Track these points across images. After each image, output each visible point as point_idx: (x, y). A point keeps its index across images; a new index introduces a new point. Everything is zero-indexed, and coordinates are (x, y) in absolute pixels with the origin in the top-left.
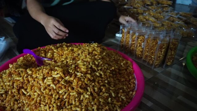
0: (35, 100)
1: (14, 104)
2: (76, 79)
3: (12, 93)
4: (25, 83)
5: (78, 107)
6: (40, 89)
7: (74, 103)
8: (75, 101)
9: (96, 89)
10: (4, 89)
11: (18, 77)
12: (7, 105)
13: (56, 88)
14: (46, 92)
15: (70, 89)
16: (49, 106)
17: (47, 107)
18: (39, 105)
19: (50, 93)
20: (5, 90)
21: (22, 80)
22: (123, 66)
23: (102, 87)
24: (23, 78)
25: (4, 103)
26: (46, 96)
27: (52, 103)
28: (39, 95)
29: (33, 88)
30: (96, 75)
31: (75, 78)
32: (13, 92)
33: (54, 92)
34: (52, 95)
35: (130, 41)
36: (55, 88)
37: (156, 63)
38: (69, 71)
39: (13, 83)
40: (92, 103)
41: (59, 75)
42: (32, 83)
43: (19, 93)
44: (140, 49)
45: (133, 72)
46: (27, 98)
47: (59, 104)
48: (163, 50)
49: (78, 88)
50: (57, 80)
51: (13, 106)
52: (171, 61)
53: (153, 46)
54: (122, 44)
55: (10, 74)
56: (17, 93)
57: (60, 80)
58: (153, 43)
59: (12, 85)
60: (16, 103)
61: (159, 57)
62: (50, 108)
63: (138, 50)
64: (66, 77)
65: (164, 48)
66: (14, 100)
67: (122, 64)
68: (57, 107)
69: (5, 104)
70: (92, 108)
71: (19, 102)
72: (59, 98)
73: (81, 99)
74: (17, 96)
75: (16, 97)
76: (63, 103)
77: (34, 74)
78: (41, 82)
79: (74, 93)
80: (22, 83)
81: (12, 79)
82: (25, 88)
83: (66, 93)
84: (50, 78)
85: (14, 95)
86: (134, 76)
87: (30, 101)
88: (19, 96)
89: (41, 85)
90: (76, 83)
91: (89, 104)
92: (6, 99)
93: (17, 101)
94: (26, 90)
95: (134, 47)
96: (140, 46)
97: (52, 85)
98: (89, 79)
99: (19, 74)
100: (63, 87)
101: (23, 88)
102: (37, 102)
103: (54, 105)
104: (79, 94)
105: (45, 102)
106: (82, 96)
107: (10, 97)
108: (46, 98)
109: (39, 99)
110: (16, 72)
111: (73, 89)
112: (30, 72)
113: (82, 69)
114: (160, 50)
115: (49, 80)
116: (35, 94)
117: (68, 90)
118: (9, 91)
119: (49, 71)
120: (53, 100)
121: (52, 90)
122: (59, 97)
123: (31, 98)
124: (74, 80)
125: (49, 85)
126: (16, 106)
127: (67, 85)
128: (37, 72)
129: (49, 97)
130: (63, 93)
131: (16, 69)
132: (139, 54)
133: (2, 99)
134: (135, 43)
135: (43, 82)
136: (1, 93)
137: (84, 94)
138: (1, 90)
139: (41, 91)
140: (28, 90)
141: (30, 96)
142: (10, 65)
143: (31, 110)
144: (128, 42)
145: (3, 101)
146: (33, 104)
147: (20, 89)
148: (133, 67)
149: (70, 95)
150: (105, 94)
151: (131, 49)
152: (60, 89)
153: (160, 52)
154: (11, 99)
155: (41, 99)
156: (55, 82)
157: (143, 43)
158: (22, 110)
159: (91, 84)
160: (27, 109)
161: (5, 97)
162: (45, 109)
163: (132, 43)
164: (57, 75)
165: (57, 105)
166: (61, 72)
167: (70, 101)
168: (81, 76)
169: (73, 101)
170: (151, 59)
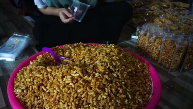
0: (54, 97)
1: (34, 100)
2: (95, 79)
3: (32, 89)
4: (45, 80)
5: (95, 106)
6: (59, 87)
7: (91, 102)
8: (93, 100)
9: (113, 90)
10: (25, 85)
11: (39, 74)
12: (27, 100)
13: (75, 87)
14: (65, 90)
15: (88, 88)
16: (68, 104)
17: (66, 105)
18: (58, 102)
19: (69, 92)
20: (26, 86)
21: (42, 78)
22: (139, 68)
23: (119, 89)
24: (43, 75)
25: (25, 98)
26: (65, 94)
27: (71, 101)
28: (58, 92)
29: (53, 85)
30: (114, 75)
31: (93, 78)
32: (34, 88)
33: (73, 90)
34: (70, 93)
35: (147, 43)
36: (73, 86)
37: (172, 66)
38: (88, 70)
39: (34, 80)
40: (110, 104)
41: (78, 75)
42: (52, 81)
43: (39, 90)
44: (157, 52)
45: (149, 74)
46: (47, 95)
47: (77, 103)
48: (181, 54)
49: (96, 88)
50: (76, 79)
51: (34, 101)
52: (189, 65)
53: (170, 49)
54: (138, 46)
55: (31, 71)
56: (37, 89)
57: (79, 79)
58: (171, 46)
59: (33, 82)
60: (36, 99)
61: (177, 61)
62: (68, 106)
63: (154, 53)
64: (84, 76)
65: (182, 52)
66: (34, 96)
67: (139, 66)
69: (26, 100)
71: (38, 98)
72: (77, 97)
73: (98, 99)
74: (37, 92)
75: (36, 94)
76: (81, 102)
77: (53, 72)
78: (60, 80)
79: (92, 93)
80: (42, 80)
81: (33, 75)
82: (45, 85)
83: (84, 92)
84: (69, 77)
85: (34, 91)
86: (151, 79)
87: (50, 98)
88: (39, 92)
89: (60, 83)
90: (94, 83)
91: (106, 104)
92: (26, 95)
94: (45, 87)
95: (150, 49)
96: (156, 49)
97: (71, 84)
98: (107, 80)
99: (40, 71)
100: (81, 86)
101: (42, 85)
102: (56, 100)
103: (73, 103)
104: (97, 94)
105: (63, 100)
106: (100, 97)
107: (31, 93)
108: (65, 96)
109: (58, 96)
110: (36, 69)
111: (91, 88)
112: (49, 70)
113: (100, 70)
114: (177, 53)
116: (55, 91)
117: (87, 89)
118: (30, 87)
119: (68, 70)
120: (72, 99)
121: (71, 89)
122: (78, 95)
123: (50, 96)
124: (92, 80)
125: (68, 84)
126: (36, 102)
127: (85, 85)
128: (57, 70)
129: (68, 95)
130: (81, 93)
131: (37, 66)
132: (155, 57)
133: (23, 94)
134: (151, 45)
135: (62, 80)
136: (22, 88)
137: (102, 94)
138: (22, 86)
139: (60, 89)
140: (48, 88)
141: (49, 93)
142: (30, 62)
143: (50, 107)
144: (144, 44)
145: (24, 96)
146: (53, 101)
147: (40, 85)
148: (149, 70)
149: (88, 95)
150: (122, 95)
151: (147, 51)
152: (78, 88)
153: (177, 56)
154: (31, 95)
155: (60, 96)
156: (74, 81)
157: (159, 46)
158: (41, 106)
159: (108, 85)
160: (47, 106)
161: (26, 93)
162: (64, 107)
163: (148, 45)
164: (76, 74)
165: (75, 104)
166: (80, 71)
167: (88, 100)
168: (99, 76)
169: (91, 101)
170: (168, 63)
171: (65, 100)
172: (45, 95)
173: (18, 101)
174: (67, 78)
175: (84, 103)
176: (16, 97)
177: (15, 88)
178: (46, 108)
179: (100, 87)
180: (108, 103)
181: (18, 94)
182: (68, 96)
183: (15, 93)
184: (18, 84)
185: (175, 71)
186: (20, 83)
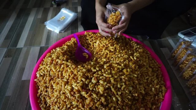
13: (71, 98)
15: (81, 105)
33: (68, 101)
35: (184, 58)
44: (190, 73)
45: (162, 100)
50: (74, 92)
54: (175, 55)
64: (82, 91)
90: (89, 101)
95: (185, 66)
96: (191, 70)
129: (63, 103)
136: (41, 74)
138: (42, 71)
140: (54, 85)
144: (181, 57)
147: (51, 79)
148: (165, 95)
151: (180, 66)
152: (73, 101)
166: (80, 86)
184: (42, 67)
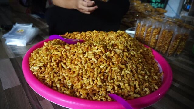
0: (77, 72)
1: (54, 76)
3: (51, 66)
4: (64, 57)
5: (120, 81)
6: (81, 63)
7: (116, 78)
8: (117, 76)
9: (134, 66)
10: (42, 63)
11: (56, 51)
12: (46, 77)
13: (97, 62)
14: (88, 65)
15: (111, 64)
16: (92, 79)
17: (90, 80)
18: (81, 77)
19: (92, 67)
20: (44, 63)
21: (60, 55)
22: (146, 51)
23: (138, 65)
24: (61, 53)
25: (43, 75)
26: (88, 69)
27: (95, 76)
28: (80, 68)
29: (73, 61)
30: (131, 54)
31: (114, 55)
32: (52, 65)
33: (96, 65)
34: (93, 69)
35: (145, 33)
36: (96, 62)
37: (170, 52)
38: (108, 47)
39: (51, 57)
40: (133, 79)
41: (100, 50)
42: (72, 57)
43: (58, 66)
44: (154, 40)
45: (154, 57)
46: (68, 71)
47: (102, 78)
48: (178, 40)
49: (119, 63)
50: (98, 55)
51: (53, 78)
52: (181, 51)
53: (168, 37)
55: (47, 50)
56: (56, 66)
57: (101, 55)
58: (168, 35)
59: (50, 59)
60: (55, 75)
61: (174, 47)
62: (93, 81)
63: (151, 41)
64: (106, 52)
65: (179, 39)
66: (54, 73)
68: (101, 80)
69: (44, 77)
70: (133, 83)
71: (58, 74)
72: (100, 72)
73: (122, 75)
74: (57, 69)
75: (55, 70)
76: (106, 77)
77: (72, 50)
78: (81, 56)
79: (116, 68)
80: (61, 57)
81: (50, 53)
82: (64, 61)
83: (107, 68)
84: (91, 52)
85: (53, 68)
87: (71, 74)
88: (58, 69)
89: (81, 59)
90: (116, 59)
91: (130, 79)
92: (44, 72)
93: (57, 74)
94: (65, 64)
95: (148, 38)
96: (154, 38)
97: (94, 59)
98: (127, 57)
99: (57, 49)
100: (104, 61)
101: (61, 61)
102: (79, 75)
103: (98, 78)
104: (121, 69)
105: (87, 75)
106: (123, 72)
107: (50, 69)
108: (88, 71)
109: (81, 72)
110: (53, 47)
111: (113, 64)
112: (68, 48)
113: (120, 47)
114: (175, 40)
115: (90, 54)
116: (76, 67)
117: (109, 65)
118: (47, 64)
119: (89, 47)
120: (96, 74)
121: (94, 64)
123: (72, 71)
124: (114, 57)
125: (90, 59)
126: (56, 79)
127: (108, 60)
128: (75, 48)
129: (91, 70)
130: (105, 68)
131: (53, 45)
132: (152, 45)
133: (41, 71)
134: (149, 35)
135: (84, 56)
136: (39, 66)
137: (125, 69)
138: (39, 63)
139: (82, 65)
140: (68, 64)
141: (70, 69)
142: (45, 43)
143: (72, 83)
144: (142, 34)
145: (41, 73)
146: (75, 77)
147: (59, 62)
149: (112, 70)
150: (142, 72)
151: (145, 40)
152: (101, 63)
153: (175, 42)
154: (50, 71)
155: (83, 72)
156: (96, 57)
157: (157, 36)
158: (62, 83)
159: (129, 62)
160: (69, 81)
161: (44, 70)
162: (88, 82)
163: (147, 35)
164: (98, 50)
165: (101, 79)
166: (102, 47)
167: (112, 75)
168: (120, 53)
169: (115, 76)
170: (165, 49)
171: (88, 75)
172: (66, 71)
173: (35, 77)
174: (88, 54)
175: (109, 78)
176: (34, 73)
177: (30, 66)
178: (67, 84)
179: (122, 63)
180: (132, 78)
181: (34, 71)
182: (91, 72)
183: (31, 70)
184: (34, 62)
185: (171, 56)
186: (36, 61)
